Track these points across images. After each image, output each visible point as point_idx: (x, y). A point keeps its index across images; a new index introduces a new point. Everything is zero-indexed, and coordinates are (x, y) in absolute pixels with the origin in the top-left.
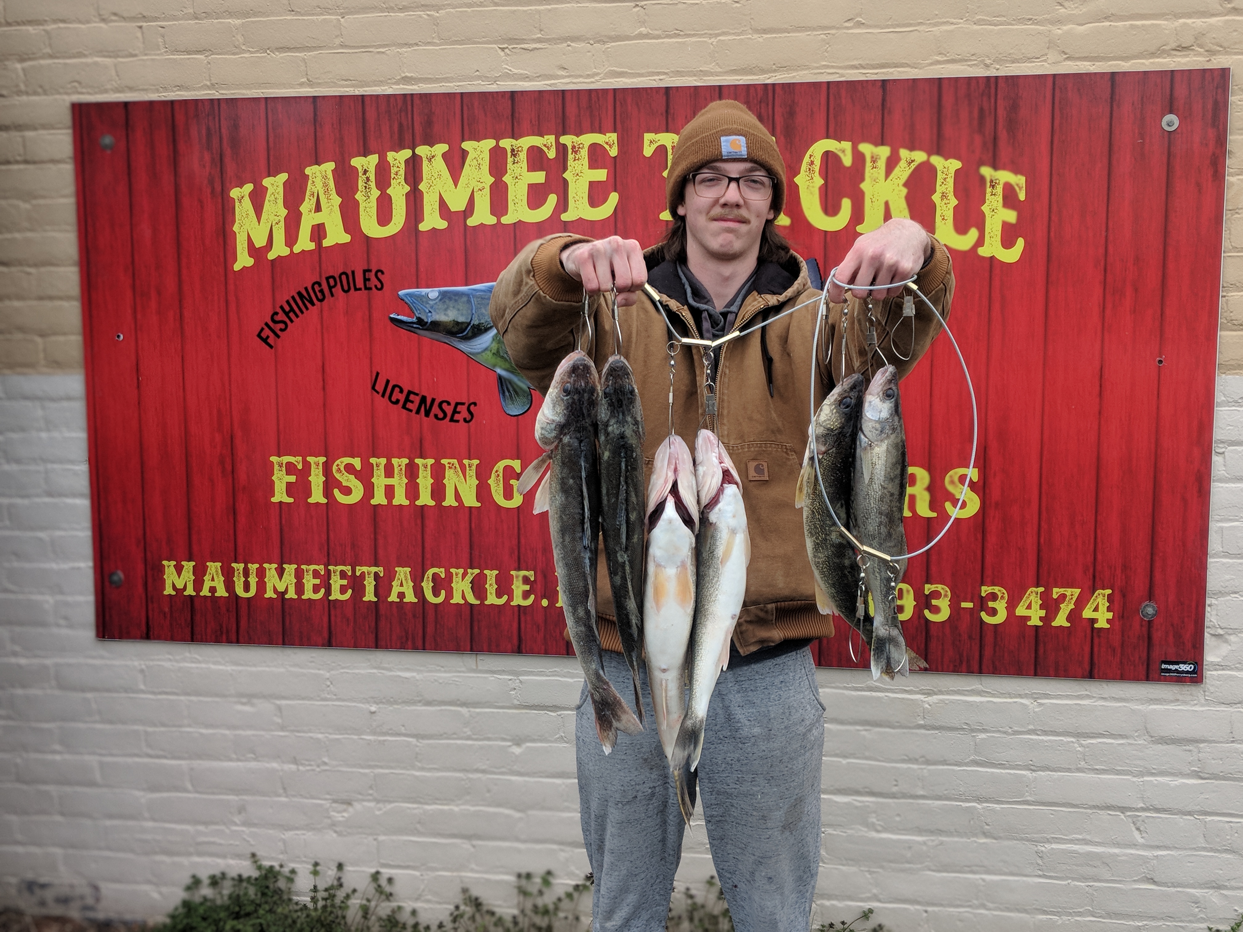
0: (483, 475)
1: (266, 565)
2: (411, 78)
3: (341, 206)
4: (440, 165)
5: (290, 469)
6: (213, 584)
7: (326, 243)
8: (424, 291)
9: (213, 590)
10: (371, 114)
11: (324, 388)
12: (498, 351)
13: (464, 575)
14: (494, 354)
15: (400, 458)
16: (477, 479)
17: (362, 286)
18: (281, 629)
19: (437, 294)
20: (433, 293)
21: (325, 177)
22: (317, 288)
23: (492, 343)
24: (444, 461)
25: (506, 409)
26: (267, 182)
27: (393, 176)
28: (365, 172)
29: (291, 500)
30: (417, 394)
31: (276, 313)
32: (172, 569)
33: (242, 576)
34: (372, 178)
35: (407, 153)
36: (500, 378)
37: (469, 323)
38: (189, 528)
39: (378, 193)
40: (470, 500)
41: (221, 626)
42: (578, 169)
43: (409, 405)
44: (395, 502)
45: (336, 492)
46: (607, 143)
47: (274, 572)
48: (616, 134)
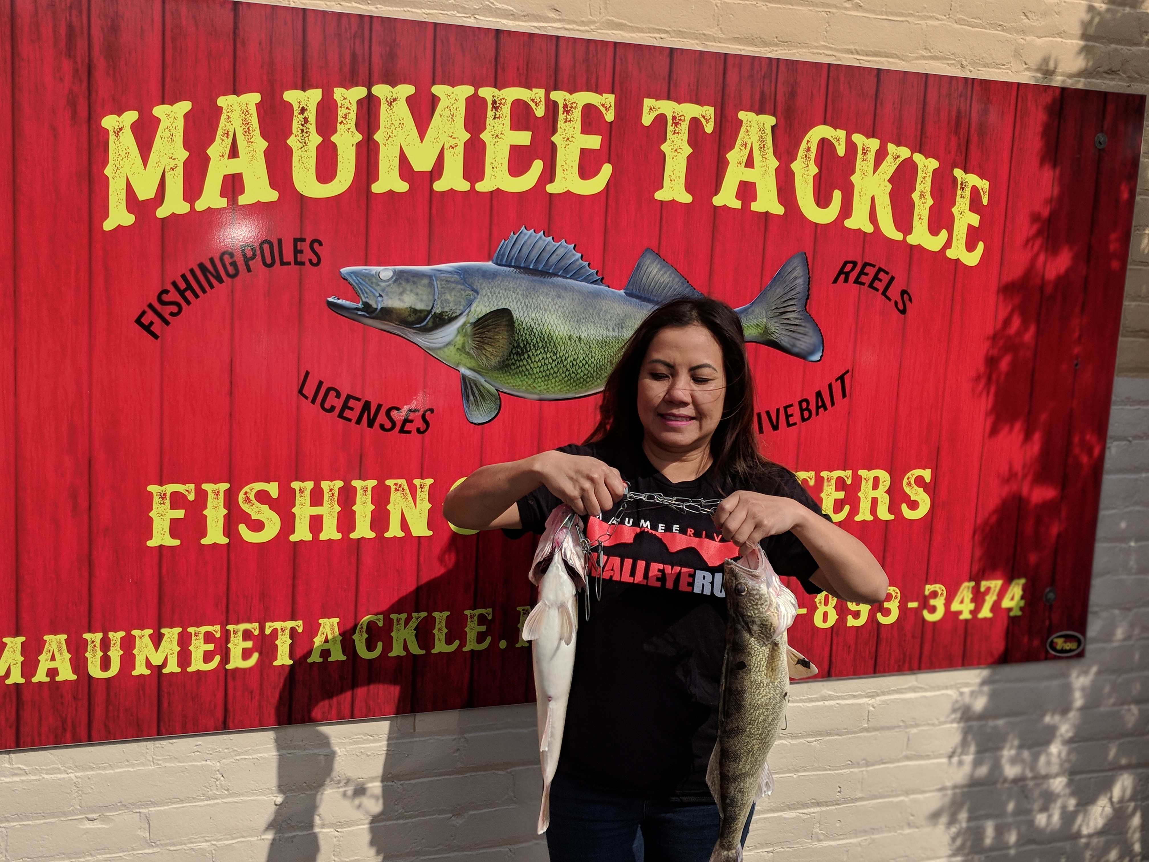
0: (439, 496)
1: (135, 632)
3: (267, 153)
4: (402, 111)
5: (177, 501)
6: (53, 665)
7: (244, 200)
8: (374, 269)
9: (52, 672)
10: (314, 36)
11: (231, 393)
12: (463, 346)
13: (408, 621)
14: (458, 349)
15: (331, 481)
16: (431, 500)
17: (292, 260)
18: (155, 716)
19: (390, 274)
20: (386, 272)
21: (246, 112)
23: (457, 336)
24: (390, 482)
25: (469, 416)
26: (160, 111)
27: (340, 119)
28: (303, 110)
29: (177, 542)
30: (359, 400)
31: (165, 291)
33: (98, 649)
34: (312, 119)
35: (360, 92)
36: (464, 378)
37: (430, 312)
39: (320, 139)
40: (420, 528)
41: (64, 721)
42: (570, 132)
43: (347, 413)
44: (323, 536)
45: (243, 529)
46: (603, 105)
47: (147, 641)
48: (613, 96)
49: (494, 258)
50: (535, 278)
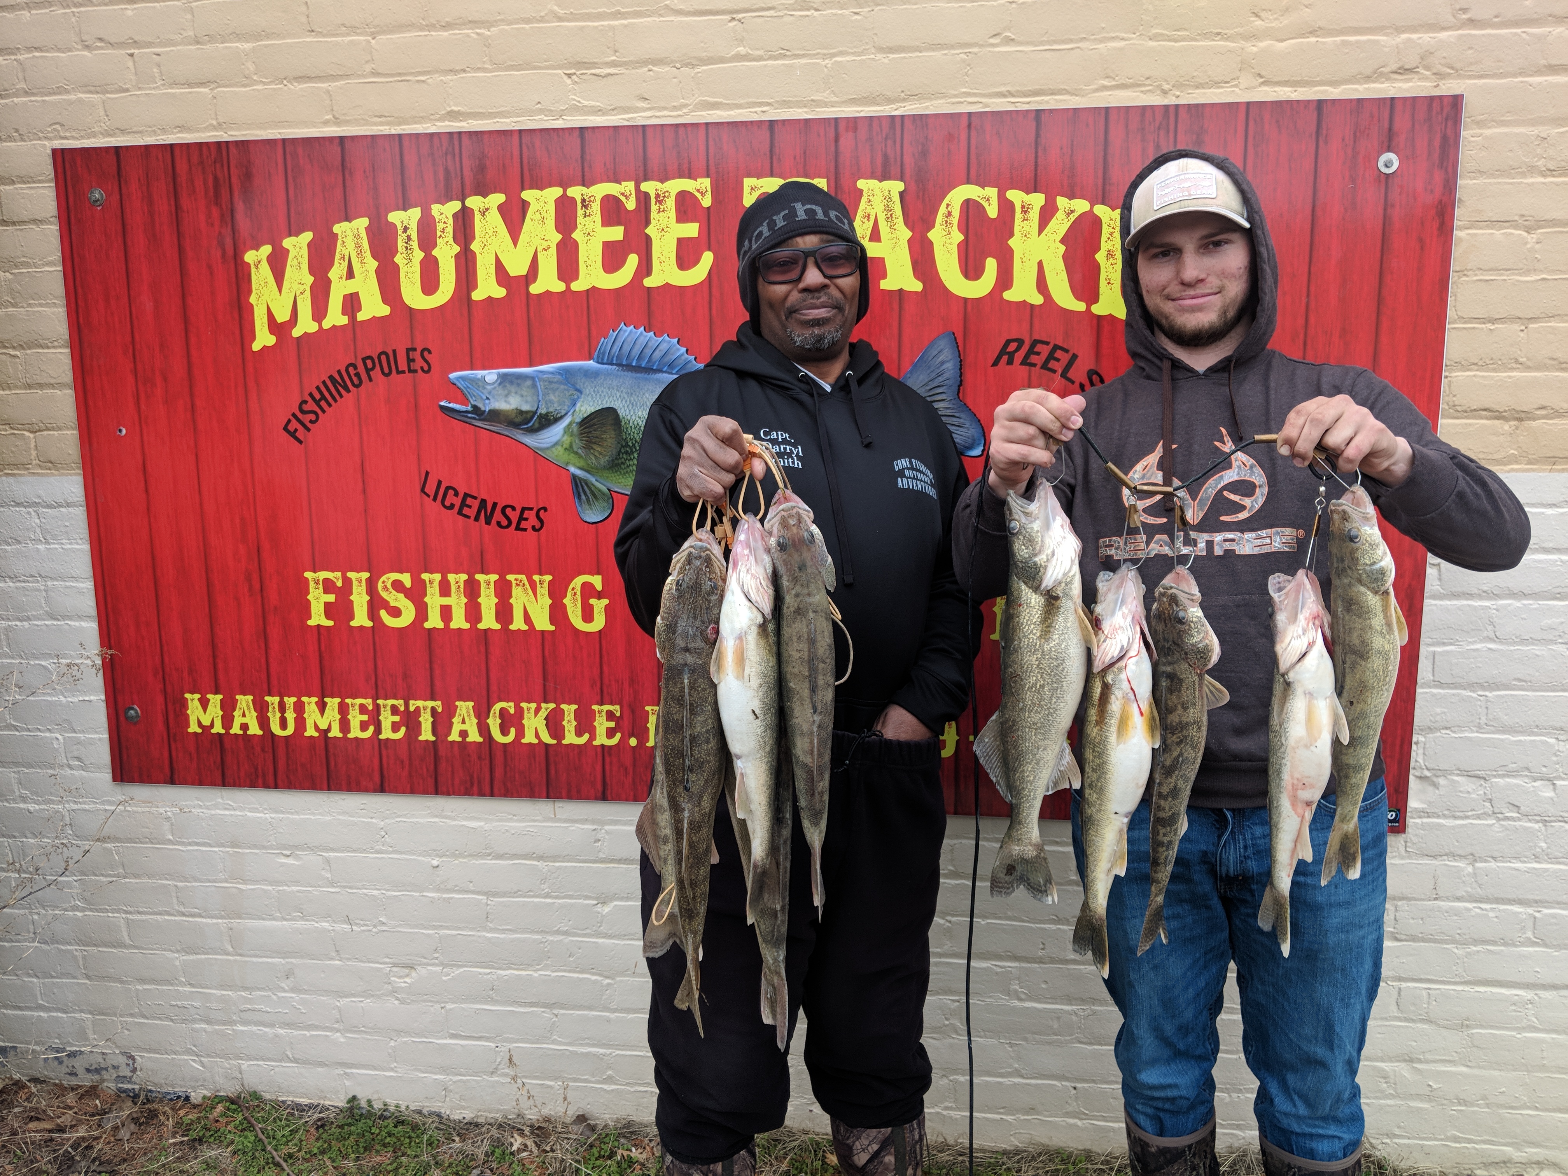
0: (557, 593)
1: (304, 699)
2: (459, 113)
3: (378, 272)
4: (495, 219)
5: (328, 586)
6: (244, 720)
7: (361, 316)
8: (480, 373)
9: (245, 727)
10: (411, 159)
11: (364, 491)
12: (571, 446)
13: (537, 710)
14: (566, 449)
15: (457, 574)
16: (550, 597)
17: (406, 369)
18: (325, 773)
19: (495, 377)
20: (491, 376)
21: (357, 236)
22: (351, 369)
23: (563, 435)
24: (509, 577)
25: (582, 516)
26: (287, 243)
27: (439, 234)
28: (406, 229)
29: (331, 623)
30: (475, 498)
31: (305, 402)
32: (197, 703)
33: (277, 711)
34: (414, 236)
35: (455, 206)
36: (574, 477)
37: (535, 413)
38: (214, 657)
39: (422, 254)
40: (543, 623)
41: (256, 769)
42: (664, 222)
43: (466, 511)
44: (453, 625)
45: (383, 614)
46: (698, 191)
47: (314, 707)
48: (709, 180)
49: (595, 357)
50: (638, 375)
